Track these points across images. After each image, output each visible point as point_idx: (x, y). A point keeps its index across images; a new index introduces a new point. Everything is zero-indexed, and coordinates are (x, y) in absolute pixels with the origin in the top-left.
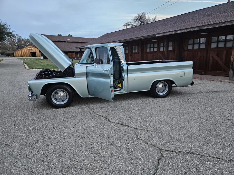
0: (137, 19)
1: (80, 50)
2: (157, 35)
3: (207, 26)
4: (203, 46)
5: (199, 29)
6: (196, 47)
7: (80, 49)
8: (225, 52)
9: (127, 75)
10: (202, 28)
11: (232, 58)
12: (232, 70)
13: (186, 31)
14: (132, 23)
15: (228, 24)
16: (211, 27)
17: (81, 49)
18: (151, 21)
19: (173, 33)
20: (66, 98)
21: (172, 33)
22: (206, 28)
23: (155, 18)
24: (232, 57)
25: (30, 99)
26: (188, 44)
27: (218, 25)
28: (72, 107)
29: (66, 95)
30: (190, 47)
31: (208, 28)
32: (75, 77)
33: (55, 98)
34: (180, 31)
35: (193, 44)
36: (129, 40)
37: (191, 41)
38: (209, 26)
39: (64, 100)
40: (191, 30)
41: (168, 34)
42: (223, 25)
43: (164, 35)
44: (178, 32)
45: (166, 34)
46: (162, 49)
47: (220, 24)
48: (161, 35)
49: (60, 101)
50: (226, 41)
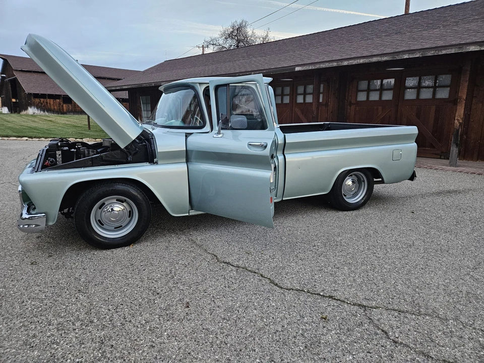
0: (230, 36)
2: (297, 69)
3: (409, 54)
4: (388, 96)
5: (390, 59)
6: (374, 97)
8: (434, 108)
9: (283, 157)
10: (398, 58)
11: (456, 121)
12: (457, 145)
13: (362, 61)
14: (221, 42)
15: (453, 51)
16: (417, 56)
18: (258, 42)
19: (335, 64)
20: (128, 219)
21: (331, 64)
22: (406, 56)
23: (267, 36)
24: (458, 120)
25: (26, 226)
26: (358, 91)
27: (433, 52)
28: (146, 244)
29: (130, 211)
30: (362, 97)
31: (411, 56)
32: (157, 163)
33: (99, 221)
34: (351, 62)
35: (369, 90)
37: (363, 85)
38: (413, 53)
39: (123, 225)
40: (374, 59)
41: (323, 66)
42: (444, 52)
43: (313, 68)
44: (346, 63)
45: (317, 66)
46: (300, 100)
47: (436, 50)
48: (306, 69)
49: (113, 228)
50: (435, 86)
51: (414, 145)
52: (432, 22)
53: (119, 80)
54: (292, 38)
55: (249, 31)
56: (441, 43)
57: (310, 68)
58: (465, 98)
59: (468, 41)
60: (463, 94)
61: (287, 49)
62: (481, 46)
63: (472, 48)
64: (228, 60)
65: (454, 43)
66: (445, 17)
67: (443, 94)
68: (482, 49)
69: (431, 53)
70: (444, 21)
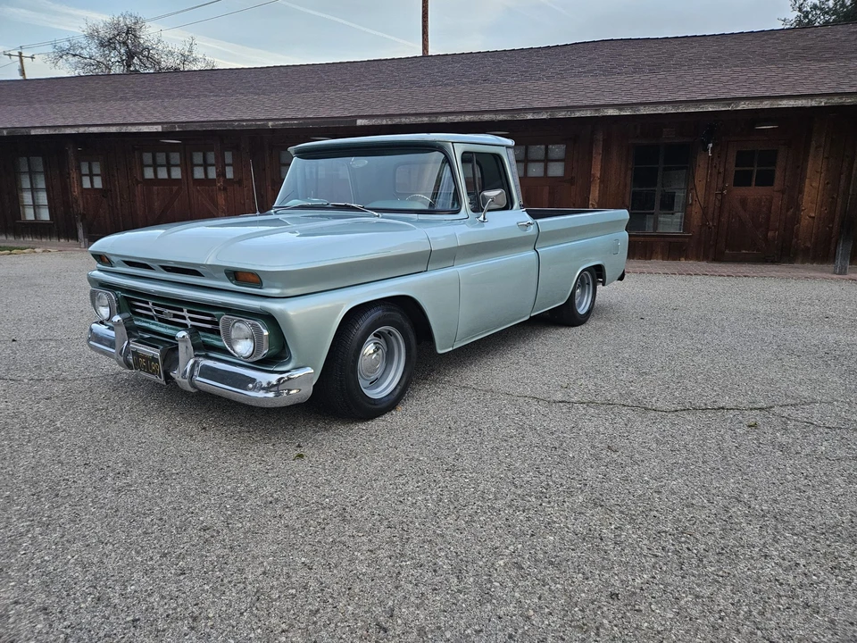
0: (106, 44)
2: (360, 122)
3: (534, 113)
5: (509, 119)
8: (546, 189)
10: (519, 117)
15: (588, 114)
16: (544, 117)
19: (425, 120)
21: (419, 119)
22: (530, 117)
27: (563, 113)
31: (536, 117)
34: (450, 117)
38: (538, 113)
39: (378, 377)
41: (405, 120)
42: (578, 114)
43: (390, 123)
44: (442, 119)
45: (397, 121)
47: (568, 111)
48: (376, 123)
50: (547, 160)
56: (569, 103)
57: (384, 122)
58: (599, 175)
59: (602, 102)
60: (596, 171)
62: (620, 110)
63: (611, 112)
65: (585, 103)
66: (538, 65)
67: (557, 170)
68: (622, 113)
69: (561, 115)
70: (542, 70)
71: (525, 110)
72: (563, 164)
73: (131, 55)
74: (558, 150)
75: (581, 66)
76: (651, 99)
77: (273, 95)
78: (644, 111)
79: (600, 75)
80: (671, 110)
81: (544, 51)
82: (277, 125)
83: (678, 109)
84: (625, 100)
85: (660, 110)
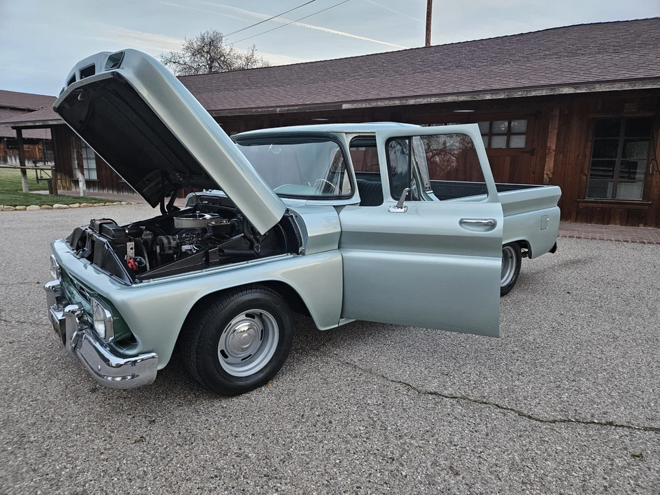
1: (14, 134)
2: (345, 106)
3: (492, 94)
5: (469, 99)
7: (13, 128)
8: (508, 159)
10: (479, 98)
11: (545, 176)
13: (433, 100)
15: (544, 93)
16: (501, 97)
17: (19, 129)
19: (397, 103)
20: (259, 343)
21: (393, 102)
22: (488, 97)
24: (547, 174)
27: (520, 93)
29: (262, 331)
31: (494, 97)
34: (418, 100)
36: (243, 112)
38: (496, 94)
39: (252, 354)
40: (450, 99)
41: (381, 104)
42: (533, 94)
43: (368, 106)
44: (412, 102)
45: (374, 104)
47: (524, 91)
48: (357, 107)
49: (239, 360)
50: (509, 133)
51: (558, 209)
52: (494, 55)
53: (30, 111)
54: (311, 63)
55: (225, 47)
56: (527, 83)
57: (364, 106)
58: (554, 148)
59: (559, 82)
60: (552, 144)
61: (311, 78)
62: (576, 88)
63: (566, 91)
64: (222, 88)
65: (542, 83)
66: (508, 50)
67: (518, 142)
68: (578, 91)
69: (518, 94)
70: (510, 55)
71: (485, 91)
72: (524, 137)
73: (212, 60)
74: (520, 125)
75: (548, 49)
76: (608, 78)
77: (289, 86)
78: (599, 89)
79: (565, 56)
80: (627, 87)
81: (517, 38)
82: (283, 111)
83: (635, 86)
84: (582, 79)
85: (616, 87)
